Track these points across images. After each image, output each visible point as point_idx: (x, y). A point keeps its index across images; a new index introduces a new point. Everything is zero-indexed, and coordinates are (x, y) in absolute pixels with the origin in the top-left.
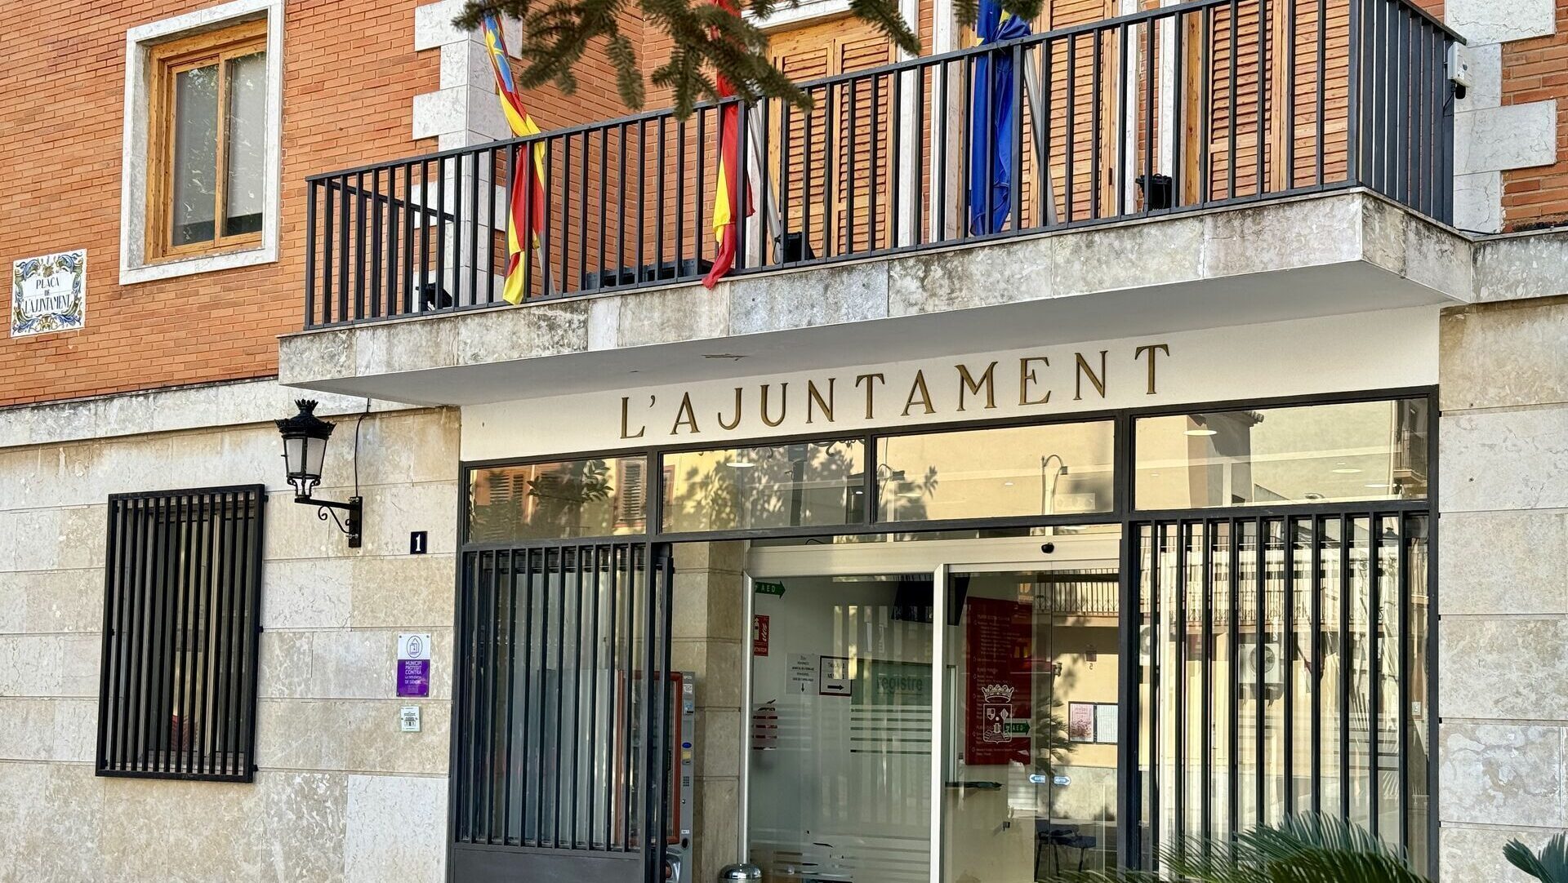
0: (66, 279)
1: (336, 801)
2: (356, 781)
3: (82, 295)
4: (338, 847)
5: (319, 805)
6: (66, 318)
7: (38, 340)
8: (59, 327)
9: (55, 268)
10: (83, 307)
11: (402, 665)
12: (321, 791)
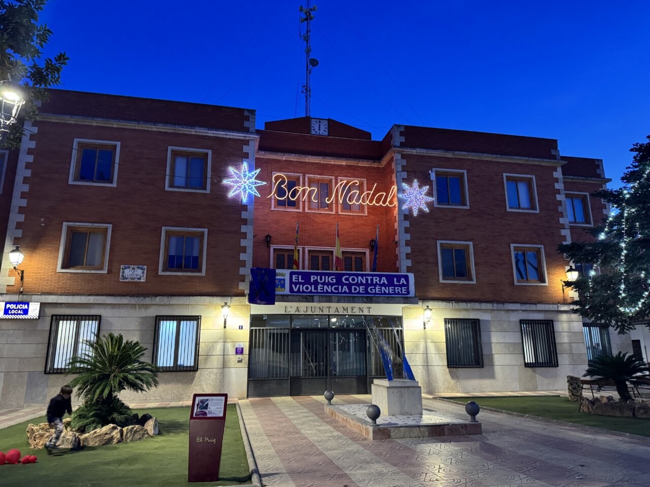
0: (139, 272)
7: (129, 282)
11: (236, 349)
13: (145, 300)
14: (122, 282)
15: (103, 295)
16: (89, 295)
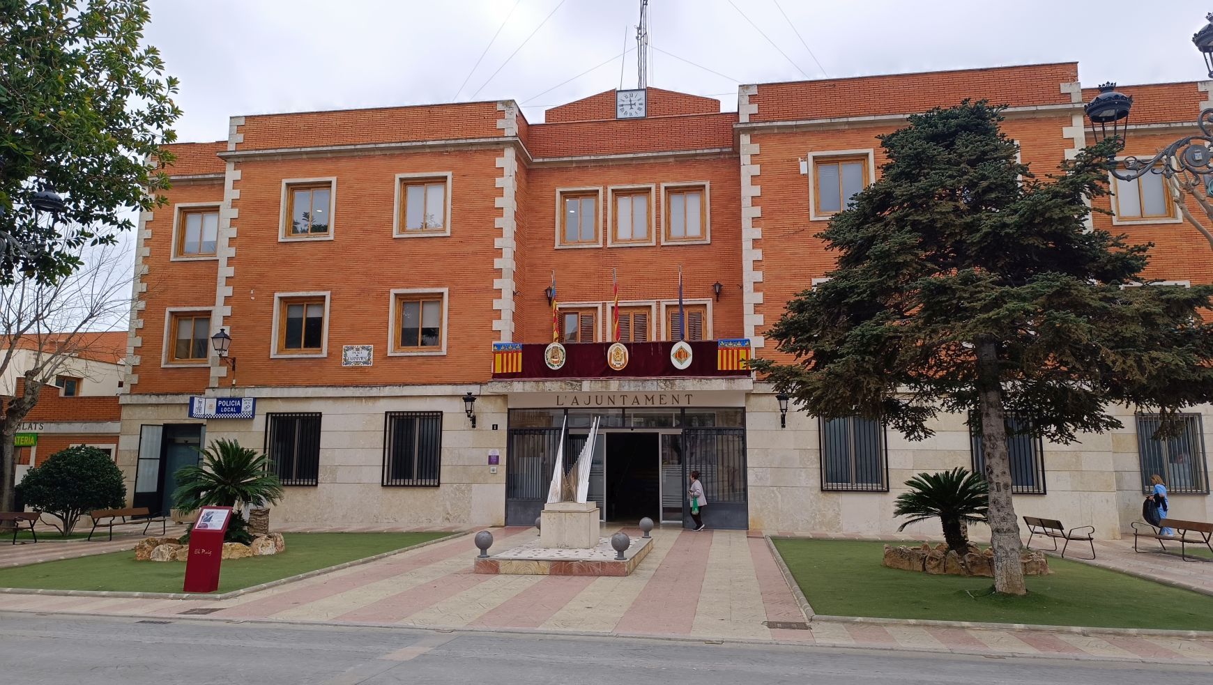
0: (365, 353)
1: (468, 491)
2: (474, 486)
3: (372, 357)
4: (469, 502)
5: (463, 492)
6: (364, 363)
7: (353, 367)
8: (361, 364)
9: (360, 349)
10: (372, 360)
11: (490, 457)
12: (463, 488)
13: (371, 391)
14: (344, 368)
15: (322, 386)
16: (307, 387)
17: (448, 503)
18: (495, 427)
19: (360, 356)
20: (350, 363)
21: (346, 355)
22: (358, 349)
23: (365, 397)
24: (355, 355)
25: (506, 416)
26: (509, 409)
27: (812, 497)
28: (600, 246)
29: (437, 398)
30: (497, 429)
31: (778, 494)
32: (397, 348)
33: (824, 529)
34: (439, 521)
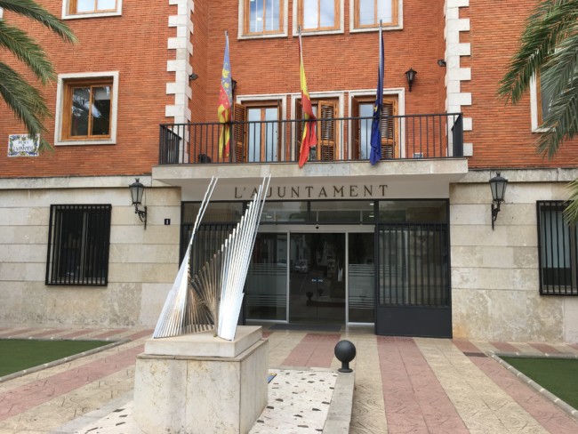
0: (31, 143)
1: (138, 291)
2: (145, 286)
3: (38, 146)
4: (139, 303)
5: (132, 292)
6: (31, 153)
7: (19, 158)
8: (27, 155)
9: (27, 138)
10: (38, 150)
12: (132, 288)
14: (9, 159)
17: (116, 304)
18: (167, 222)
19: (26, 145)
20: (16, 153)
21: (12, 145)
22: (24, 139)
23: (31, 190)
24: (21, 145)
25: (178, 211)
26: (183, 203)
27: (528, 302)
28: (285, 35)
29: (106, 190)
30: (169, 223)
31: (488, 299)
32: (65, 136)
33: (543, 339)
34: (106, 323)
